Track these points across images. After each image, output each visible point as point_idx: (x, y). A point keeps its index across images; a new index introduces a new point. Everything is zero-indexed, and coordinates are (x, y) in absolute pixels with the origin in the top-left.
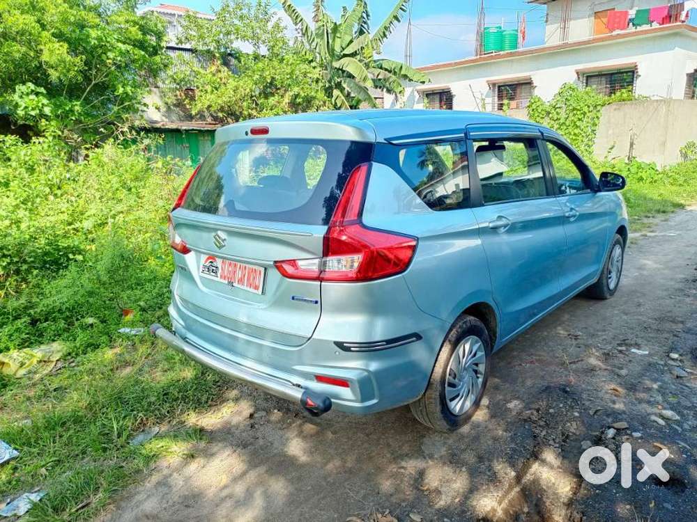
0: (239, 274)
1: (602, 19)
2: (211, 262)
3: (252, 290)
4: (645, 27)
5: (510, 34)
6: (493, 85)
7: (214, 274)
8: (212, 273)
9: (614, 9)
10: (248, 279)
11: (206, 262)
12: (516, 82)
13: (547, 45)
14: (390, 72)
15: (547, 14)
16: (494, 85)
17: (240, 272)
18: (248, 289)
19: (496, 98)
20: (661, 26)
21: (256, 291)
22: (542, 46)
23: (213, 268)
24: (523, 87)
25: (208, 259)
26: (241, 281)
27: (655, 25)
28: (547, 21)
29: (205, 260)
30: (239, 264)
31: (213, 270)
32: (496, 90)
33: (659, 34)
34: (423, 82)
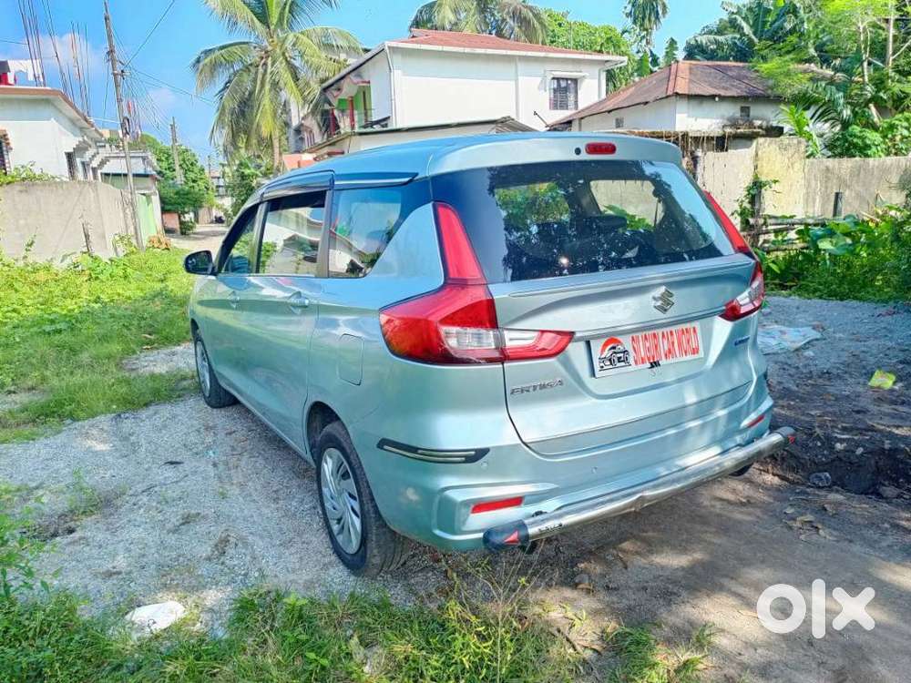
0: (664, 346)
2: (614, 348)
3: (690, 357)
7: (623, 364)
8: (619, 364)
10: (680, 344)
11: (603, 350)
17: (666, 342)
18: (685, 358)
21: (696, 356)
23: (619, 355)
25: (606, 345)
26: (669, 353)
29: (600, 348)
30: (659, 332)
31: (619, 358)
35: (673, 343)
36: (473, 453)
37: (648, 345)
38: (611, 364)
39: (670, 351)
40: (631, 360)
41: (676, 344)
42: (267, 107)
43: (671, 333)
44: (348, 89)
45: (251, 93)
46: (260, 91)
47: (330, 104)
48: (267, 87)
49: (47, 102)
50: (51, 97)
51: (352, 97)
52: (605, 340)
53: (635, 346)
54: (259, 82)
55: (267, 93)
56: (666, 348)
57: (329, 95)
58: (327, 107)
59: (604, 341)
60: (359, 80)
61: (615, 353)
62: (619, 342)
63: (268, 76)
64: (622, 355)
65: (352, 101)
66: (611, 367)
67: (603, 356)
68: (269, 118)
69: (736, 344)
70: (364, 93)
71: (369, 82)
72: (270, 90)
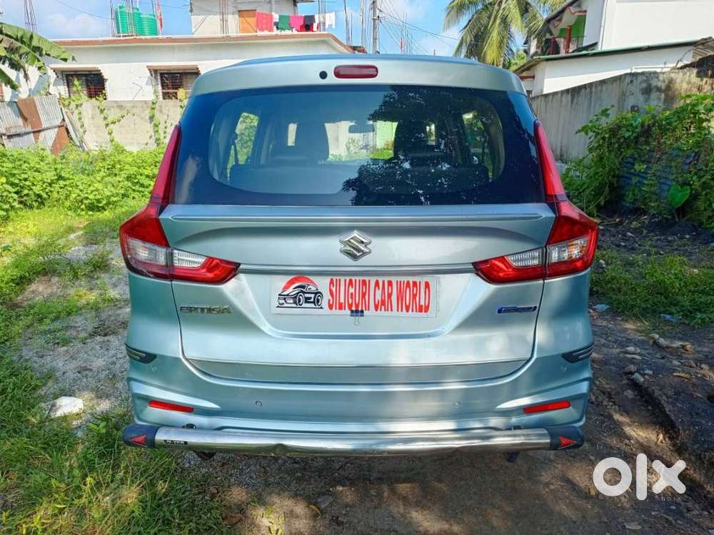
1: (246, 19)
4: (288, 32)
5: (147, 18)
6: (154, 71)
8: (304, 305)
9: (255, 10)
12: (182, 71)
13: (195, 36)
14: (17, 39)
15: (191, 4)
16: (156, 71)
19: (160, 86)
20: (300, 33)
22: (190, 36)
23: (307, 295)
24: (189, 76)
27: (295, 32)
28: (191, 11)
30: (373, 280)
32: (159, 77)
33: (300, 39)
34: (65, 60)
35: (390, 295)
36: (144, 355)
37: (352, 290)
38: (295, 303)
39: (383, 302)
40: (324, 303)
41: (394, 298)
42: (494, 39)
43: (390, 283)
44: (568, 20)
45: (486, 28)
46: (492, 25)
47: (551, 34)
48: (498, 21)
49: (324, 42)
50: (326, 39)
51: (571, 26)
52: (292, 277)
53: (334, 289)
54: (492, 18)
55: (497, 26)
56: (379, 297)
57: (551, 26)
58: (548, 36)
59: (289, 278)
60: (578, 9)
61: (302, 292)
62: (312, 282)
63: (501, 11)
64: (312, 296)
65: (570, 30)
66: (295, 305)
67: (285, 293)
68: (495, 47)
69: (500, 311)
70: (581, 21)
71: (586, 11)
72: (500, 24)
